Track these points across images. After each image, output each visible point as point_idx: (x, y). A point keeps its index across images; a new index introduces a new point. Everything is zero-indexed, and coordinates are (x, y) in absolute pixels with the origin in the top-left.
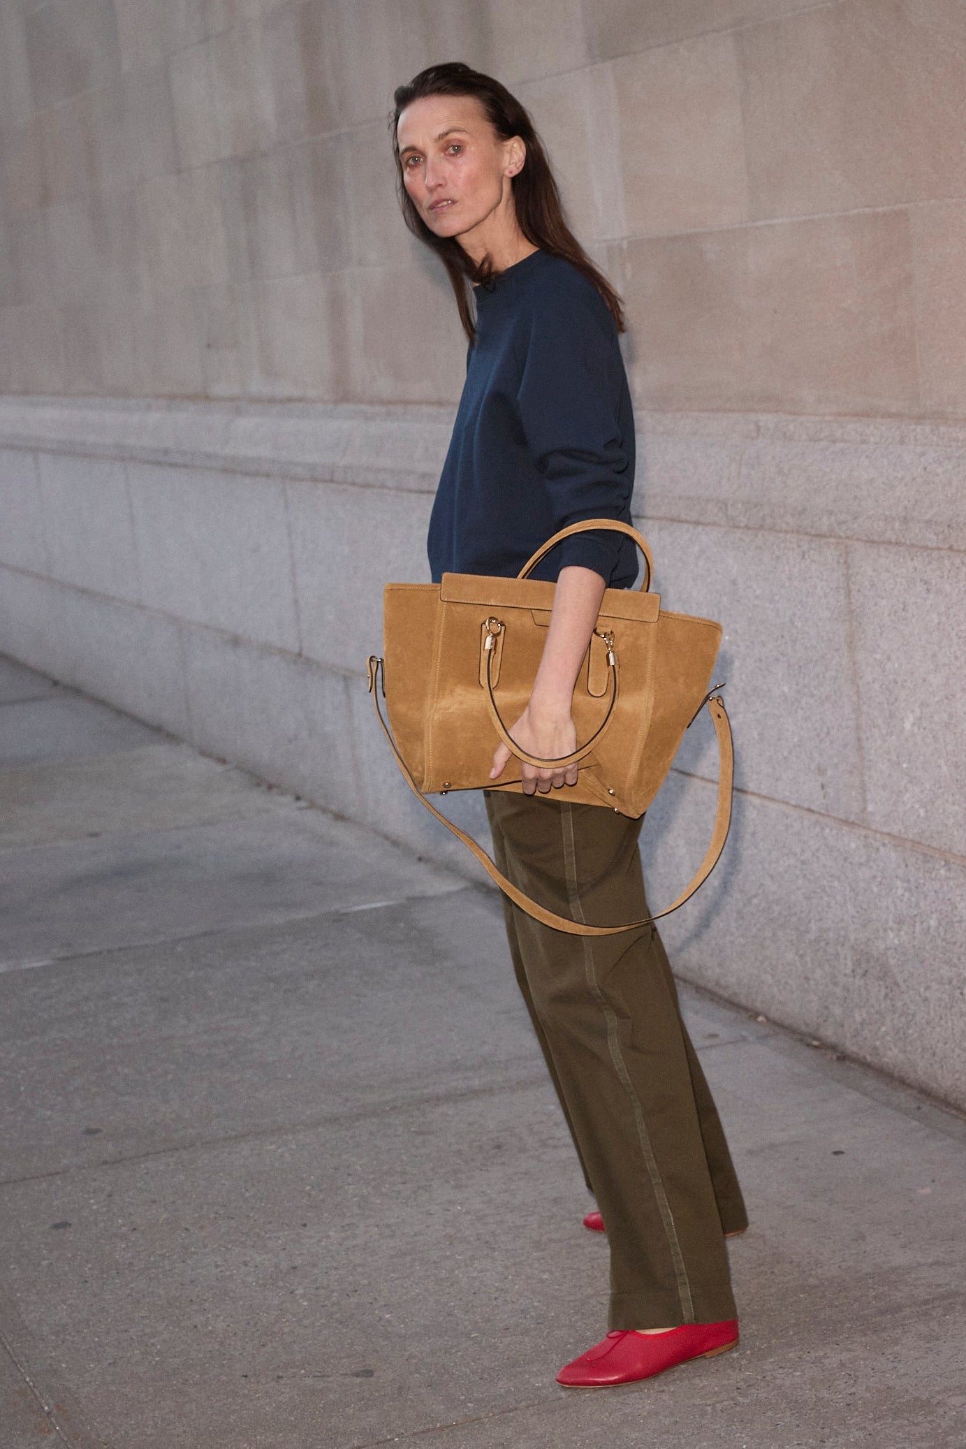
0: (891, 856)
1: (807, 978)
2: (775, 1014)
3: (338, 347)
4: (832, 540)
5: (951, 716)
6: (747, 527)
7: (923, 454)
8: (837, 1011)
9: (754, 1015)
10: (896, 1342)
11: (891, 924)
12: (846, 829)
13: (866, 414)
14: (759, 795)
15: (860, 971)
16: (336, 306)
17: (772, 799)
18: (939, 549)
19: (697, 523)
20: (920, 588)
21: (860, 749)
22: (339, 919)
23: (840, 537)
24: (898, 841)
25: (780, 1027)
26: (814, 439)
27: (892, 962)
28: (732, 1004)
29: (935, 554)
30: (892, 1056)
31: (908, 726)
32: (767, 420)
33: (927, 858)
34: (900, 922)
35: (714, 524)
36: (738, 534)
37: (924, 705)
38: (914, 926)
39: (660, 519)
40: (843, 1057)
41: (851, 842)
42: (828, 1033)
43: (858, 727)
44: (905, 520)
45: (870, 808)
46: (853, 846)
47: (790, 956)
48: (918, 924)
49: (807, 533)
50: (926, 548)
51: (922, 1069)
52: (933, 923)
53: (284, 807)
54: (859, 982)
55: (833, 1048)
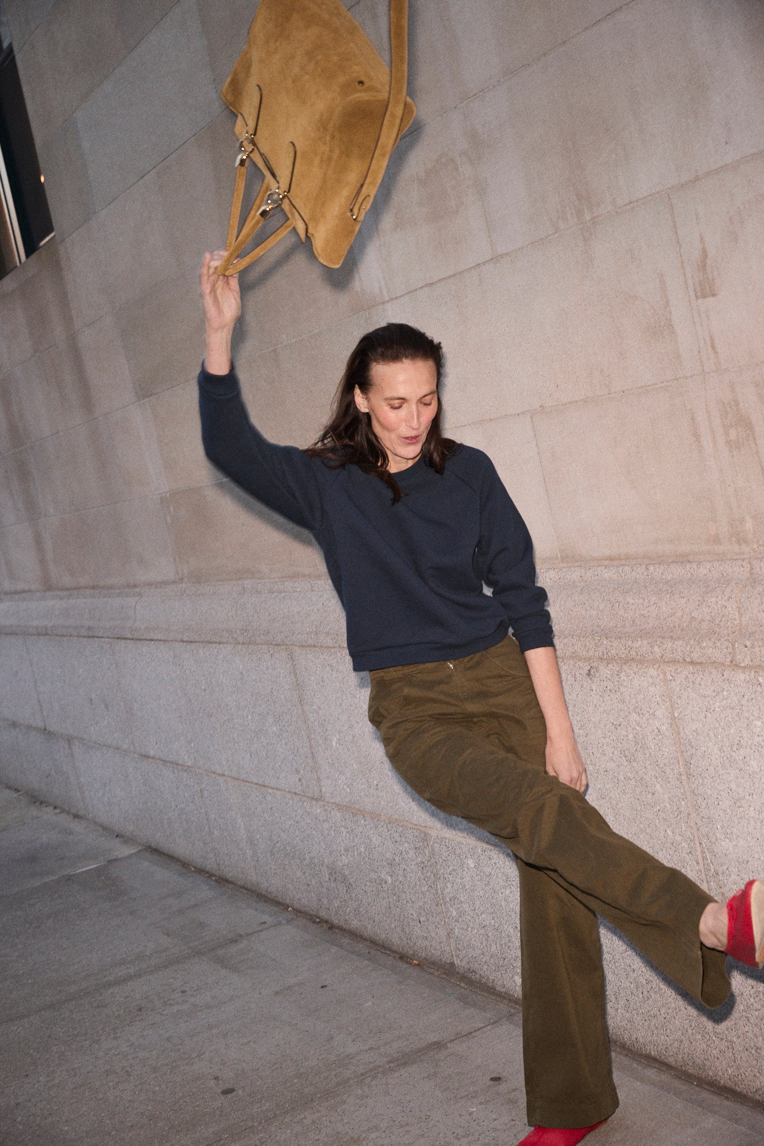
0: (337, 814)
1: (308, 885)
2: (297, 906)
3: (42, 562)
4: (283, 647)
5: (353, 737)
6: (244, 644)
7: (321, 596)
8: (325, 901)
9: (285, 907)
10: (344, 1102)
11: (343, 852)
12: (314, 802)
13: (295, 576)
14: (271, 788)
15: (333, 879)
16: (38, 540)
17: (278, 789)
18: (334, 647)
19: (220, 643)
20: (328, 669)
21: (313, 757)
22: (69, 879)
23: (287, 645)
24: (340, 807)
25: (299, 912)
26: (271, 592)
27: (347, 873)
28: (276, 903)
29: (333, 650)
30: (354, 924)
31: (334, 743)
32: (248, 583)
33: (354, 815)
34: (347, 850)
35: (227, 643)
36: (240, 647)
37: (340, 732)
38: (354, 852)
39: (202, 642)
40: (332, 927)
42: (323, 914)
43: (311, 747)
44: (317, 633)
45: (324, 790)
46: (319, 811)
47: (299, 874)
48: (355, 851)
49: (272, 644)
50: (327, 647)
51: (370, 930)
52: (363, 850)
53: (48, 814)
54: (333, 885)
55: (327, 922)
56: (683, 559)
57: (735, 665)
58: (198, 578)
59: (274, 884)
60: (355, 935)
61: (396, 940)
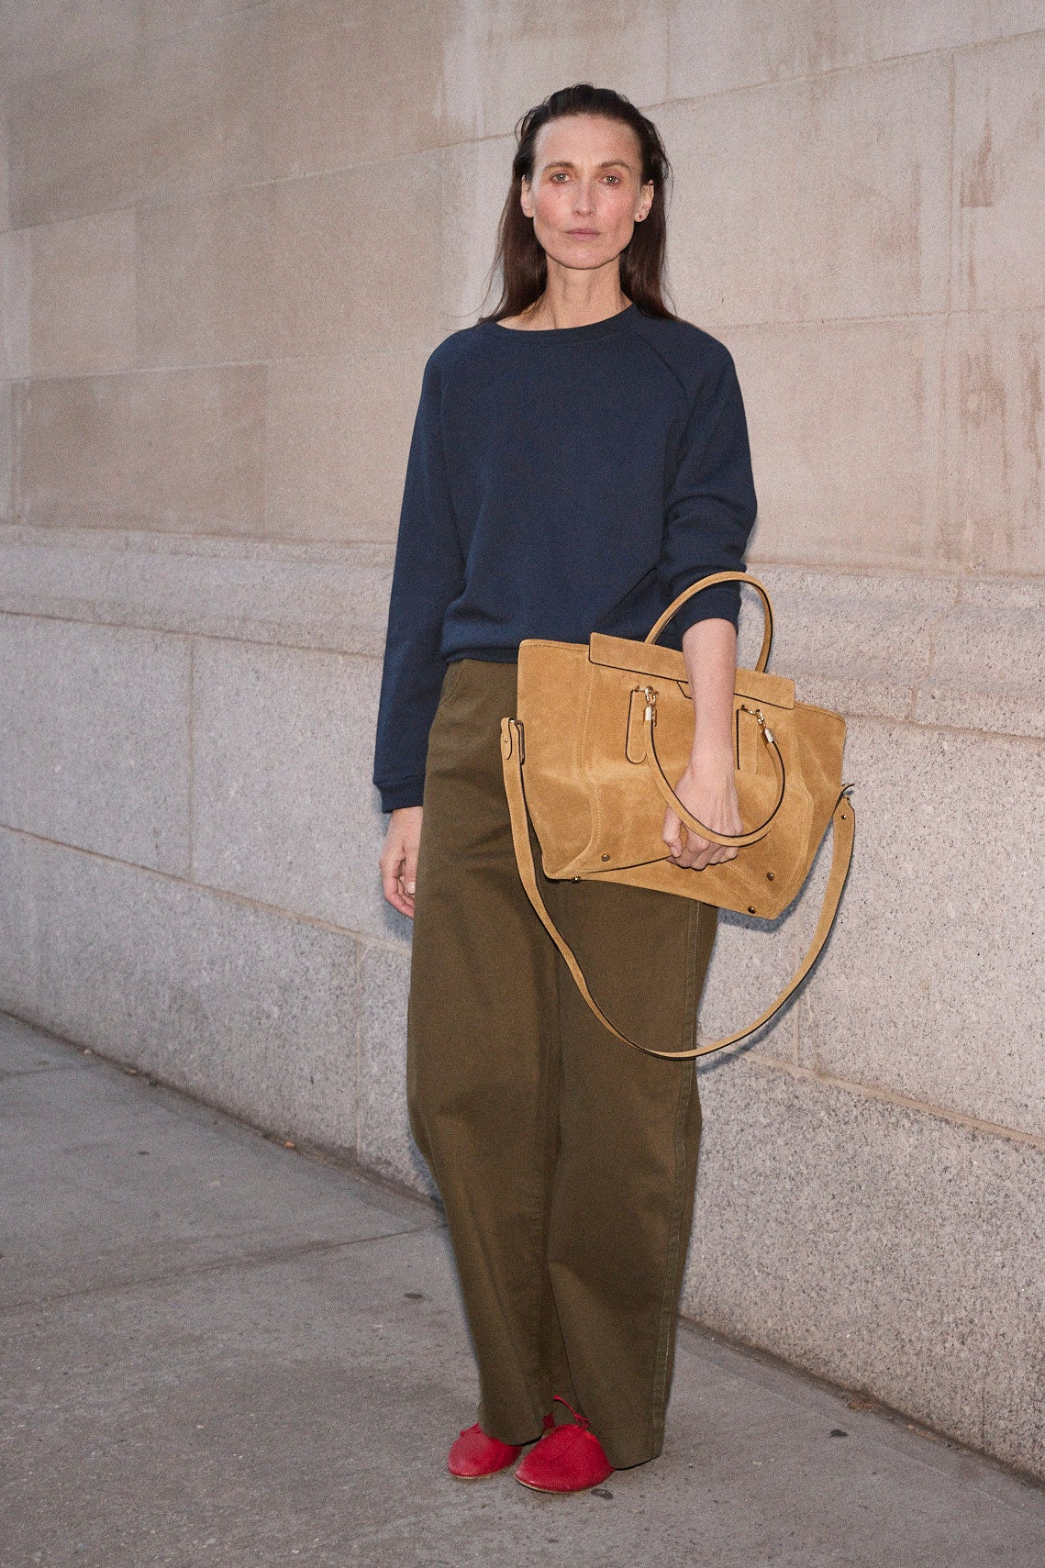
0: (209, 904)
1: (130, 1015)
2: (99, 1048)
4: (181, 636)
5: (269, 785)
6: (111, 624)
7: (263, 566)
8: (154, 1042)
9: (81, 1048)
11: (205, 964)
12: (173, 883)
13: (218, 533)
14: (102, 856)
15: (176, 1007)
17: (113, 859)
18: (270, 644)
19: (69, 620)
20: (252, 676)
21: (190, 812)
23: (187, 633)
24: (216, 892)
25: (101, 1057)
26: (175, 553)
27: (204, 998)
28: (63, 1040)
29: (266, 647)
30: (197, 1080)
31: (232, 793)
32: (136, 537)
33: (239, 906)
34: (212, 962)
35: (83, 621)
36: (103, 629)
37: (246, 775)
38: (224, 965)
39: (36, 616)
40: (155, 1083)
41: (177, 895)
42: (145, 1063)
43: (191, 796)
44: (244, 620)
45: (196, 864)
46: (178, 897)
47: (117, 996)
48: (227, 964)
49: (161, 629)
50: (259, 643)
51: (220, 1090)
52: (240, 963)
54: (174, 1016)
55: (148, 1075)
56: (859, 570)
57: (910, 722)
58: (48, 518)
59: (68, 1010)
60: (193, 1098)
61: (263, 1111)
